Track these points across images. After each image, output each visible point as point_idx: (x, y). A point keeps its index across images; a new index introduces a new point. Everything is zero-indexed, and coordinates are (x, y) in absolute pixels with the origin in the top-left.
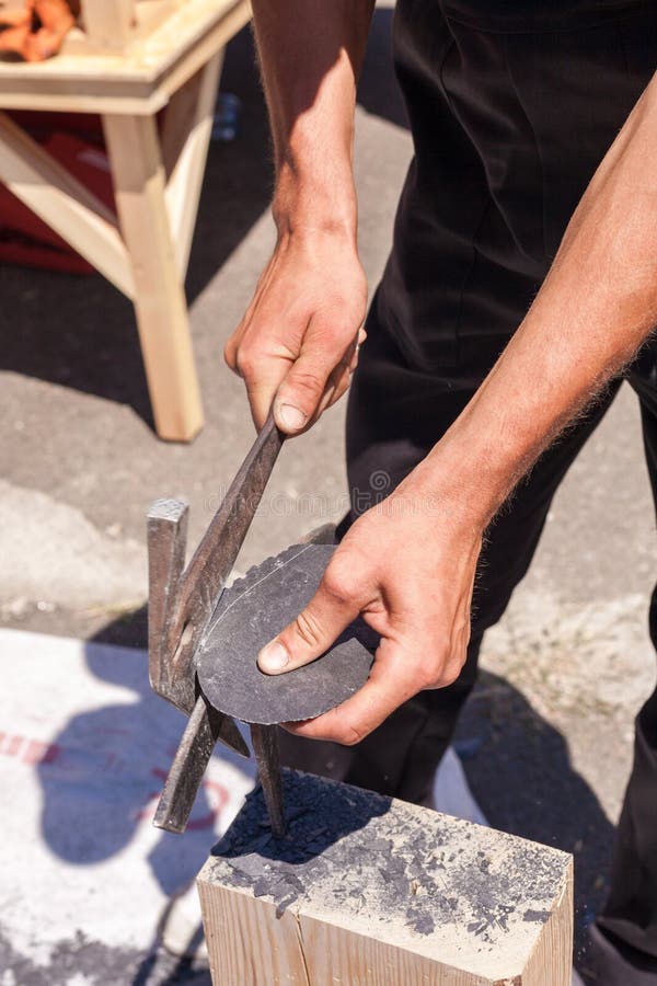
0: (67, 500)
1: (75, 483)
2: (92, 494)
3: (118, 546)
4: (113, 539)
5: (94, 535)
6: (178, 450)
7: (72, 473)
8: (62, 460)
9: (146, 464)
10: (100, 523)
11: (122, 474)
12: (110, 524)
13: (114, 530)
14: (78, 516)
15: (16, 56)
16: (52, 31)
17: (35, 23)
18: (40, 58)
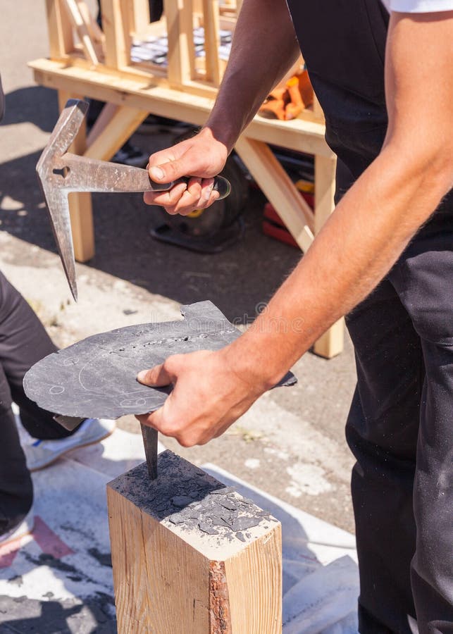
15: (273, 116)
16: (295, 105)
17: (287, 99)
18: (285, 118)
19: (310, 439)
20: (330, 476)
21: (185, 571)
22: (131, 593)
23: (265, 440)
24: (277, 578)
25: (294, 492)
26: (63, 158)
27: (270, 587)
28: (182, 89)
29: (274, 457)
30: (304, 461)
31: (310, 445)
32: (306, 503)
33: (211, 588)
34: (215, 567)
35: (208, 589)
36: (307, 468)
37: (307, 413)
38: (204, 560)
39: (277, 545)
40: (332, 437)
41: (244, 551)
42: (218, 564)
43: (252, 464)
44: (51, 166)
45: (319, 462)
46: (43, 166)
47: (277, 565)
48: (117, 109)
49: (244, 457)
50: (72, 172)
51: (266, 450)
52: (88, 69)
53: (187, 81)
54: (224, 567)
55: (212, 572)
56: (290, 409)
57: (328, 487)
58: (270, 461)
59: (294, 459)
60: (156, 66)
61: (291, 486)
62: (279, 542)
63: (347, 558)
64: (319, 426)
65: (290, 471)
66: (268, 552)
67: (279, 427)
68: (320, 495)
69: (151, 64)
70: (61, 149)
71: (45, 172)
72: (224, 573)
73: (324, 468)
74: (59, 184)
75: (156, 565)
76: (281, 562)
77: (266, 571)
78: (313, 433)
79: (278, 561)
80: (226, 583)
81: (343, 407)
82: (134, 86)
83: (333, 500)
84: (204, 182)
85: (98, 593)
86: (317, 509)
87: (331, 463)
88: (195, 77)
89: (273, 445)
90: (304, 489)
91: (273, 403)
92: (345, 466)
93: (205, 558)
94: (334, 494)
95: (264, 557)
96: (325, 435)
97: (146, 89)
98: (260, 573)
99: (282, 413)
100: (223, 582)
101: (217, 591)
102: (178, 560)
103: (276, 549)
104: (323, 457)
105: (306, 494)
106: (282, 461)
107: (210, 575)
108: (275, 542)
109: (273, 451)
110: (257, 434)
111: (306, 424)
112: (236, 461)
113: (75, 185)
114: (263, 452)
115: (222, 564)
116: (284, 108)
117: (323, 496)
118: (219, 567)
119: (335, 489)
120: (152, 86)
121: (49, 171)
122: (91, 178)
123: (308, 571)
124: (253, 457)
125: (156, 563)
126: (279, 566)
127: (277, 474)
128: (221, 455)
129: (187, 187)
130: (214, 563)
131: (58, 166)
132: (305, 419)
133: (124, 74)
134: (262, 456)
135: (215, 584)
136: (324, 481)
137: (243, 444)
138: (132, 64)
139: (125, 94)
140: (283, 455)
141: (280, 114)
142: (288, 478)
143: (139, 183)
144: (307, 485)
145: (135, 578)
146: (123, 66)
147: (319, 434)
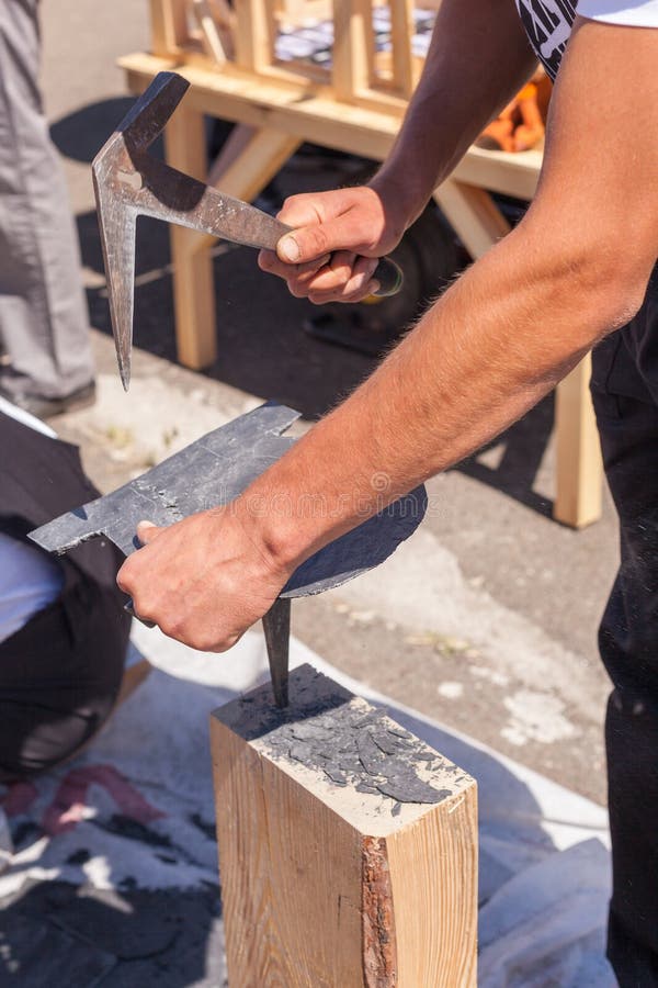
0: (450, 547)
1: (465, 534)
2: (474, 548)
3: (473, 596)
4: (472, 589)
5: (458, 579)
6: (567, 533)
7: (466, 527)
8: (464, 514)
9: (533, 537)
10: (467, 572)
11: (509, 539)
12: (475, 575)
13: (477, 582)
14: (453, 562)
15: (494, 145)
16: (530, 128)
17: (518, 120)
18: (514, 149)
19: (544, 654)
20: (572, 714)
21: (327, 851)
22: (246, 882)
23: (473, 653)
24: (470, 868)
25: (514, 736)
27: (458, 880)
28: (354, 102)
29: (485, 681)
30: (533, 689)
31: (542, 664)
32: (533, 755)
33: (365, 879)
34: (370, 846)
35: (360, 880)
36: (536, 699)
37: (538, 613)
38: (354, 835)
39: (471, 817)
40: (578, 652)
41: (417, 824)
42: (375, 842)
43: (450, 690)
45: (556, 692)
47: (469, 846)
48: (253, 132)
49: (438, 679)
51: (474, 670)
52: (210, 70)
53: (361, 90)
54: (385, 846)
55: (366, 853)
56: (513, 607)
57: (568, 730)
58: (479, 686)
59: (517, 685)
60: (316, 66)
61: (510, 726)
62: (473, 811)
63: (595, 842)
64: (557, 633)
65: (509, 703)
66: (455, 826)
67: (495, 634)
68: (557, 743)
69: (307, 64)
72: (386, 856)
73: (563, 700)
75: (283, 840)
76: (476, 843)
77: (452, 856)
78: (548, 645)
79: (471, 841)
80: (388, 872)
81: (595, 606)
82: (279, 97)
83: (576, 751)
85: (205, 882)
86: (549, 764)
87: (575, 693)
88: (375, 84)
89: (484, 662)
90: (531, 732)
91: (486, 598)
92: (596, 698)
93: (357, 832)
94: (577, 741)
95: (450, 835)
96: (567, 648)
97: (298, 101)
98: (443, 858)
99: (500, 612)
100: (384, 869)
101: (373, 884)
102: (315, 835)
103: (469, 823)
104: (562, 682)
105: (532, 741)
106: (497, 688)
107: (364, 858)
108: (467, 810)
109: (483, 672)
110: (459, 644)
111: (537, 631)
112: (425, 685)
114: (467, 673)
115: (383, 841)
116: (513, 133)
117: (560, 745)
118: (378, 846)
119: (579, 733)
120: (307, 98)
123: (530, 860)
124: (451, 679)
125: (283, 837)
126: (473, 850)
127: (488, 707)
128: (403, 674)
130: (369, 839)
132: (536, 622)
133: (265, 80)
134: (467, 680)
135: (371, 873)
136: (562, 721)
137: (437, 659)
138: (277, 62)
139: (265, 109)
140: (499, 679)
141: (507, 142)
142: (506, 714)
144: (535, 727)
145: (252, 860)
146: (263, 66)
147: (558, 647)
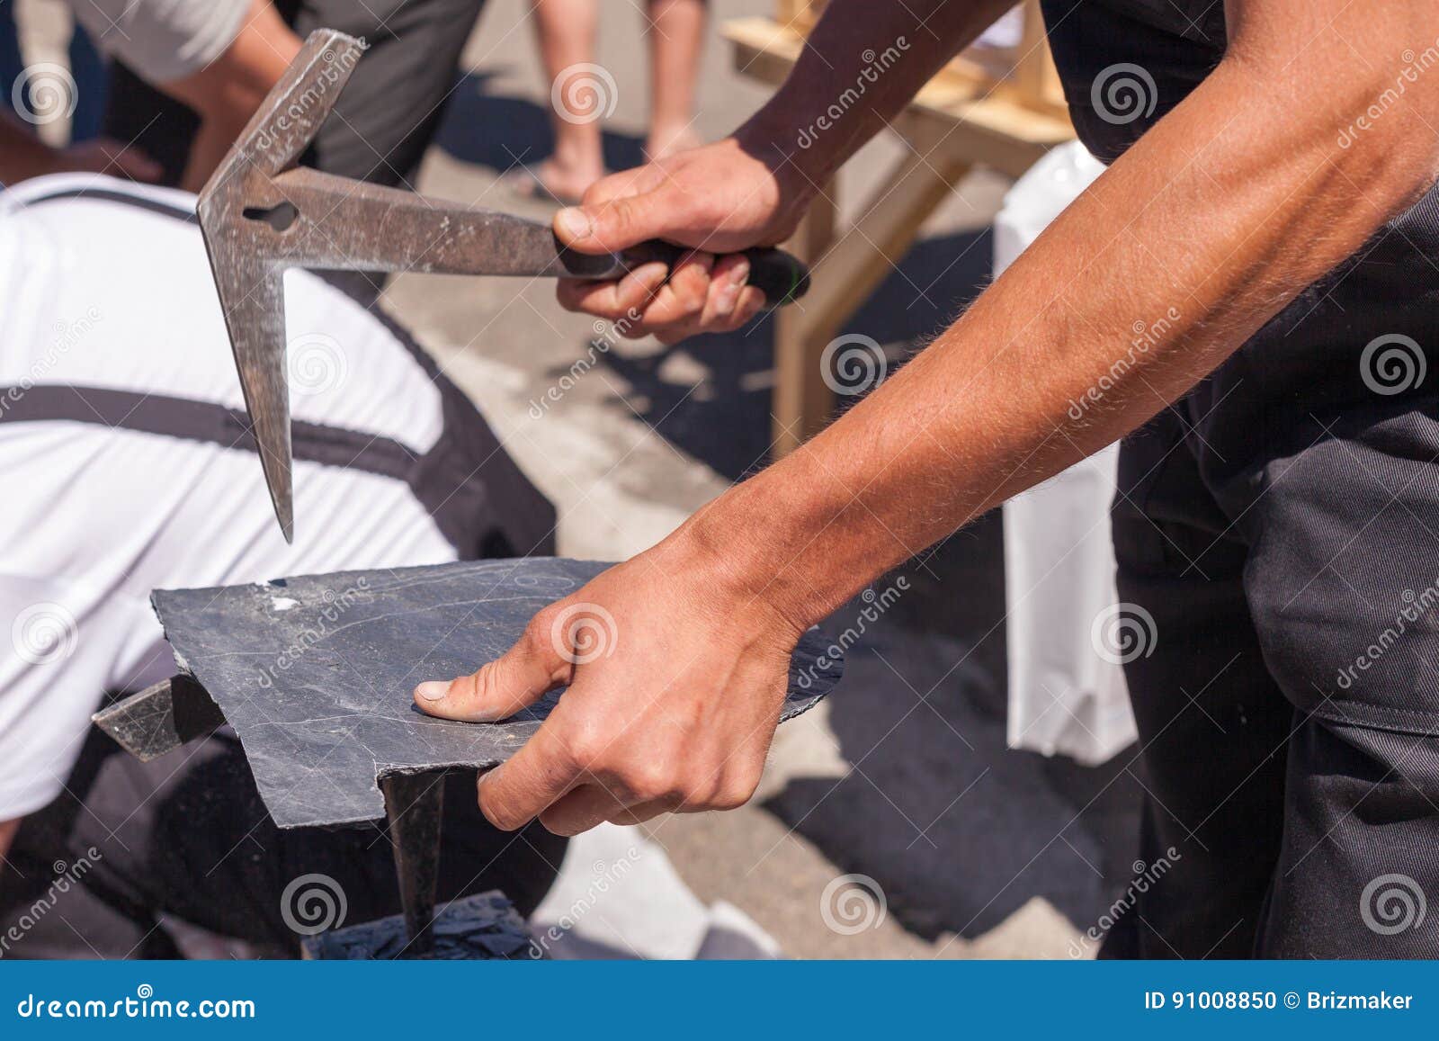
26: (279, 179)
44: (237, 200)
46: (213, 199)
50: (303, 218)
70: (272, 158)
71: (219, 213)
74: (261, 247)
84: (717, 264)
97: (962, 102)
113: (313, 251)
121: (233, 212)
122: (363, 235)
129: (670, 273)
131: (263, 200)
139: (915, 112)
143: (513, 255)
